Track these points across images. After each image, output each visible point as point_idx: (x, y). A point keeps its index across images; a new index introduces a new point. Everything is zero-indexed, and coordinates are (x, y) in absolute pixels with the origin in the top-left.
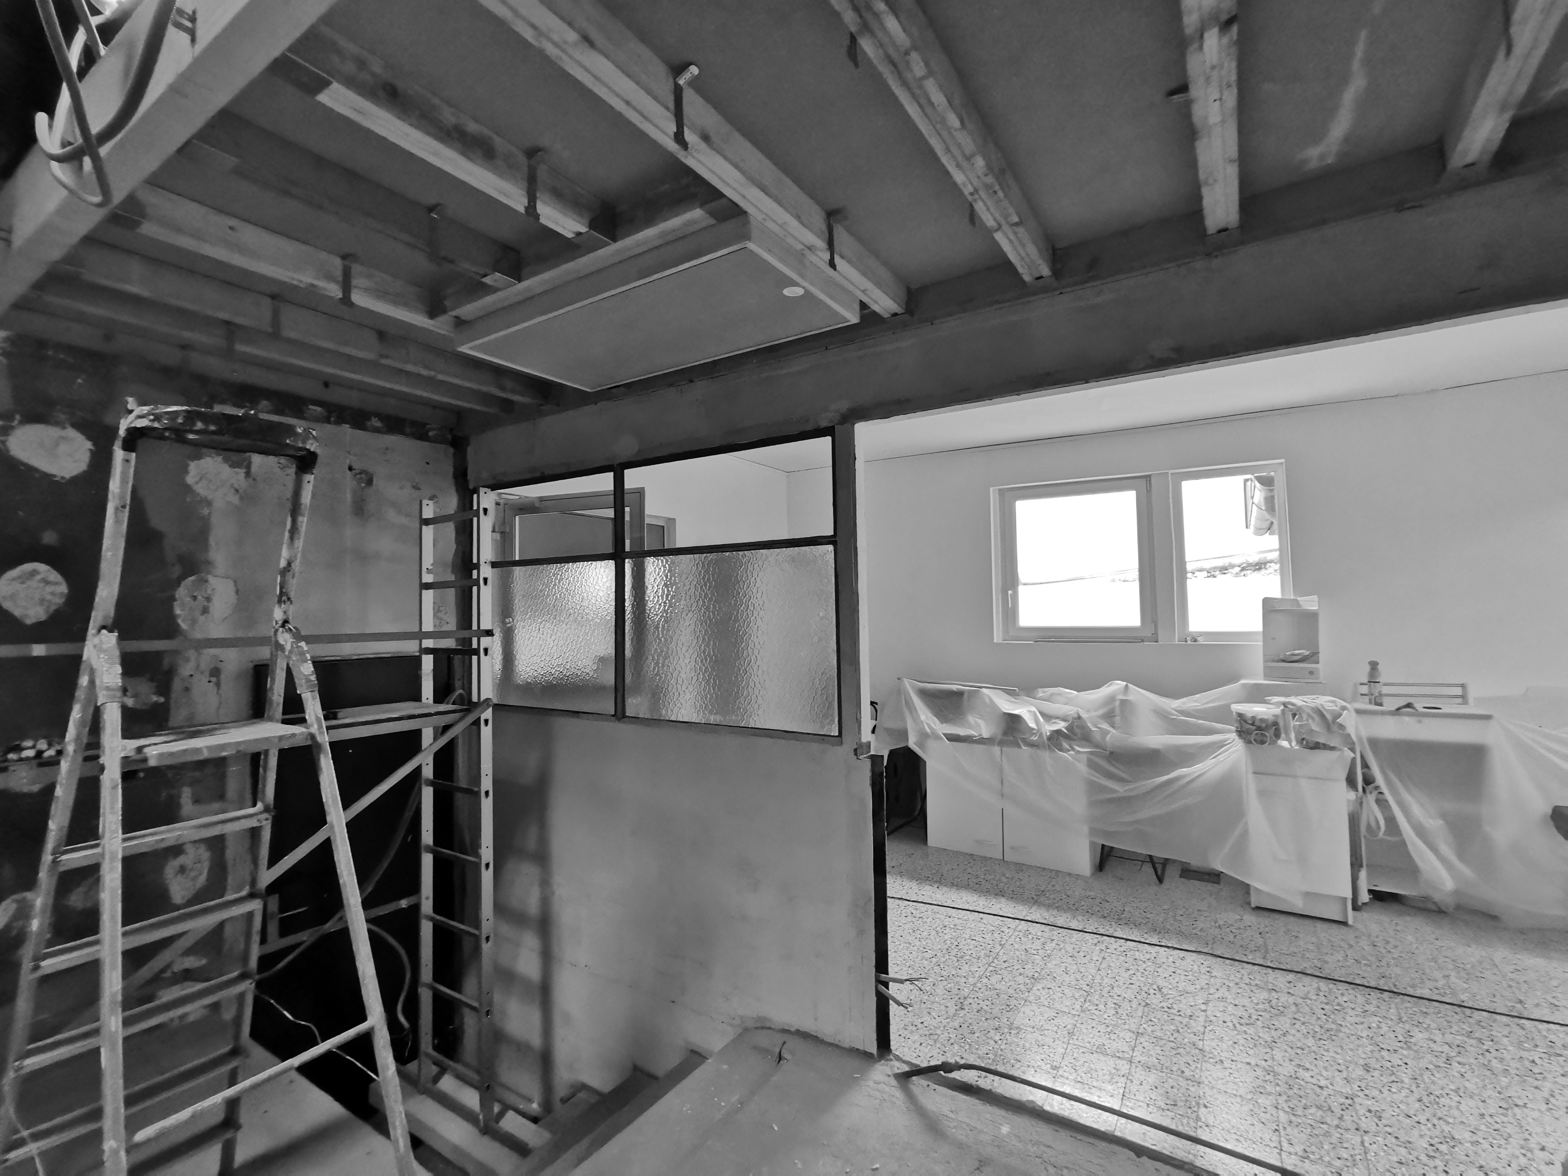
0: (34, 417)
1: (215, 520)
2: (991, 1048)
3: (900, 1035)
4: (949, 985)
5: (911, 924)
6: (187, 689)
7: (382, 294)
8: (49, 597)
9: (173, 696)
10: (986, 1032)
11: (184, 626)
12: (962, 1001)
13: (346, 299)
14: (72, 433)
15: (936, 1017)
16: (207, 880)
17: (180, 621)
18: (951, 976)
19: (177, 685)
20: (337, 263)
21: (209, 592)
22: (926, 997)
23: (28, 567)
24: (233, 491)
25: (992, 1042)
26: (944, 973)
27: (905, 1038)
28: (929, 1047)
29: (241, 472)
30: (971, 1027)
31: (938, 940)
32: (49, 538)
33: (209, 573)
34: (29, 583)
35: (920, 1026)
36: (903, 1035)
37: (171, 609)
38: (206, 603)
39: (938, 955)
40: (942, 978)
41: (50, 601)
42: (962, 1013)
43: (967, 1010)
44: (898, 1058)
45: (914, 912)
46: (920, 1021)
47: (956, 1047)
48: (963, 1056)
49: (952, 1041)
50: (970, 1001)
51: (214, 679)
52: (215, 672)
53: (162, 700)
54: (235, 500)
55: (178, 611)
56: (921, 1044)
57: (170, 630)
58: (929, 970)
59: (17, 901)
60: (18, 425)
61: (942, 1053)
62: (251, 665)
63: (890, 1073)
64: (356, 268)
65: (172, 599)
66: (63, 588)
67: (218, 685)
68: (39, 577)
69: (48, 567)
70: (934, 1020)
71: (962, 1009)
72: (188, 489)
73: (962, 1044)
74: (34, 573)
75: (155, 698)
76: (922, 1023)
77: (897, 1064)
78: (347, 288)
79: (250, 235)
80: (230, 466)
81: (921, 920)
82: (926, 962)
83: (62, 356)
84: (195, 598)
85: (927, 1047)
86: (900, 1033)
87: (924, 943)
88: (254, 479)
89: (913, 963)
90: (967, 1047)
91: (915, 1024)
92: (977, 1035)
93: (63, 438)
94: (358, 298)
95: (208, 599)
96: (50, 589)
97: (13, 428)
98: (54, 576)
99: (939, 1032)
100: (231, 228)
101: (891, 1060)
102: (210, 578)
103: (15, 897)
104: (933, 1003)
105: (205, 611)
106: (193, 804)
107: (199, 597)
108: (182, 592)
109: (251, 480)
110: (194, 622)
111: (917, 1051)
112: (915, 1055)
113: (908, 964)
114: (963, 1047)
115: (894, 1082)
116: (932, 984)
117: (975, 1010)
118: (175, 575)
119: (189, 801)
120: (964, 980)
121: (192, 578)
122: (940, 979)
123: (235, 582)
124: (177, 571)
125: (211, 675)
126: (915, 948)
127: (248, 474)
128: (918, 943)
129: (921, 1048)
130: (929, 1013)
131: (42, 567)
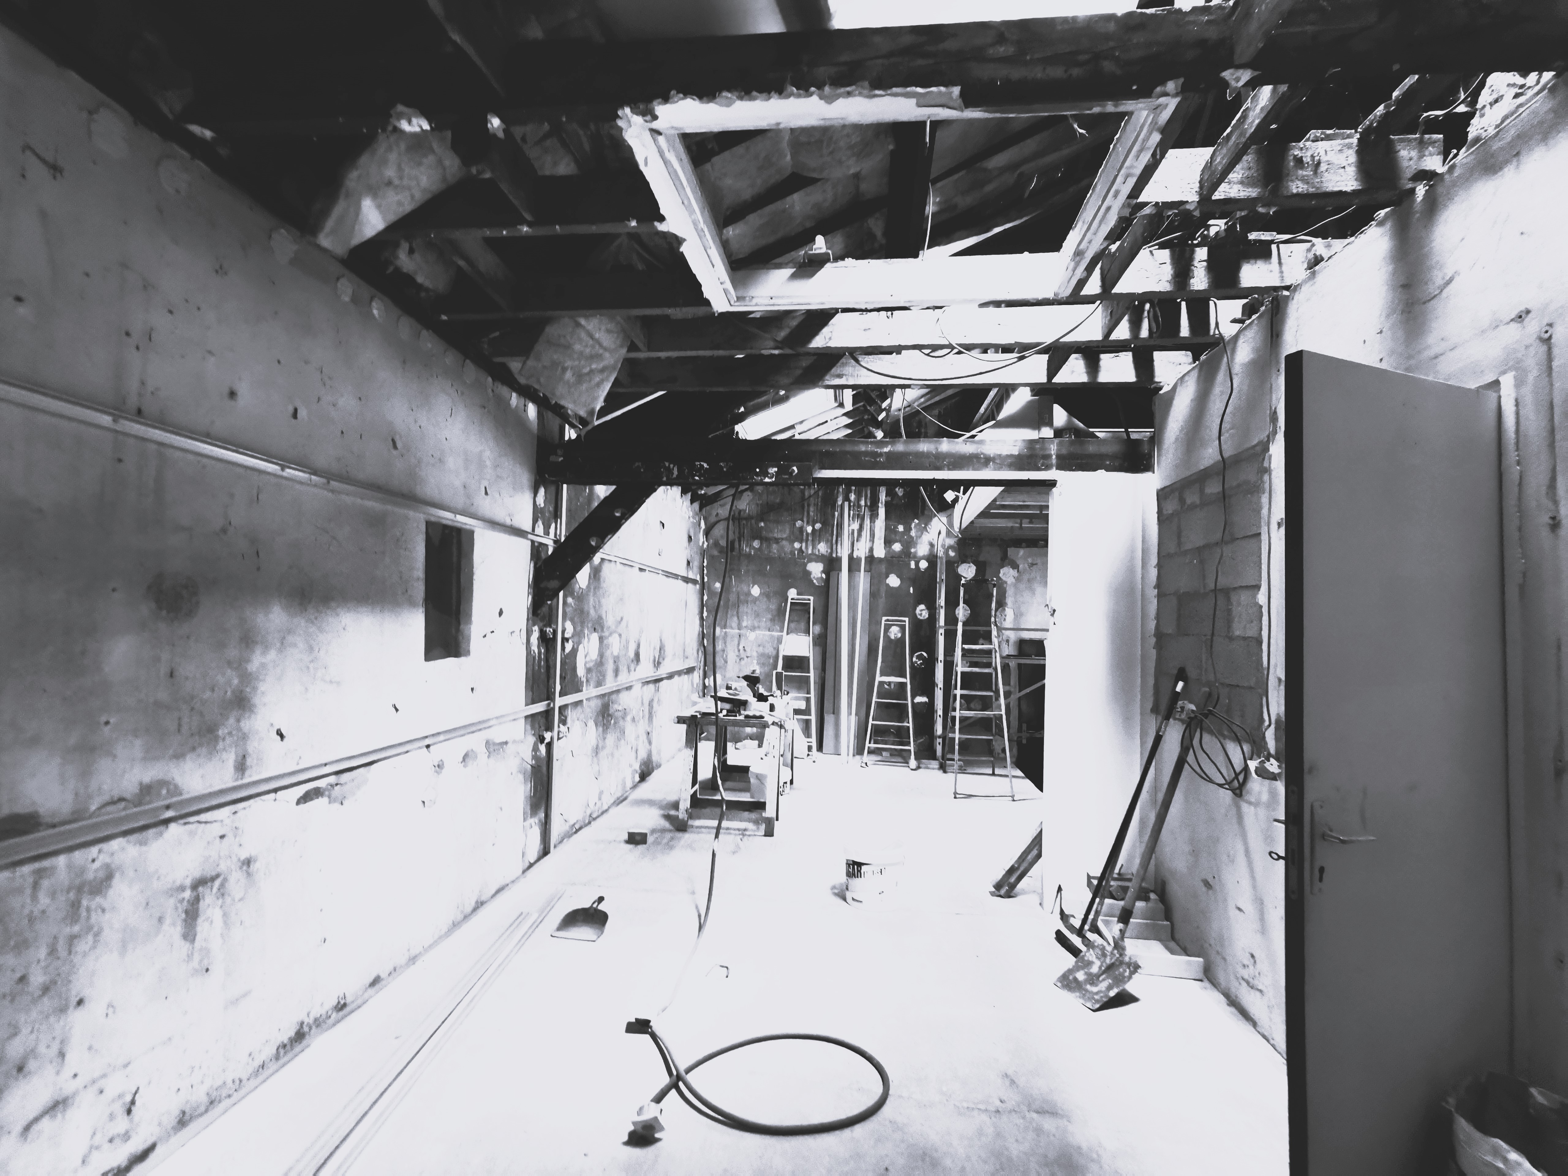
0: (963, 561)
1: (1008, 588)
14: (971, 564)
21: (1006, 613)
24: (1014, 578)
33: (1006, 607)
38: (1005, 617)
52: (1008, 641)
54: (1014, 580)
60: (960, 564)
62: (1018, 639)
72: (1000, 579)
80: (1013, 569)
84: (1001, 615)
88: (1020, 573)
93: (969, 567)
105: (1005, 620)
108: (998, 613)
109: (1017, 572)
121: (1001, 608)
123: (1013, 609)
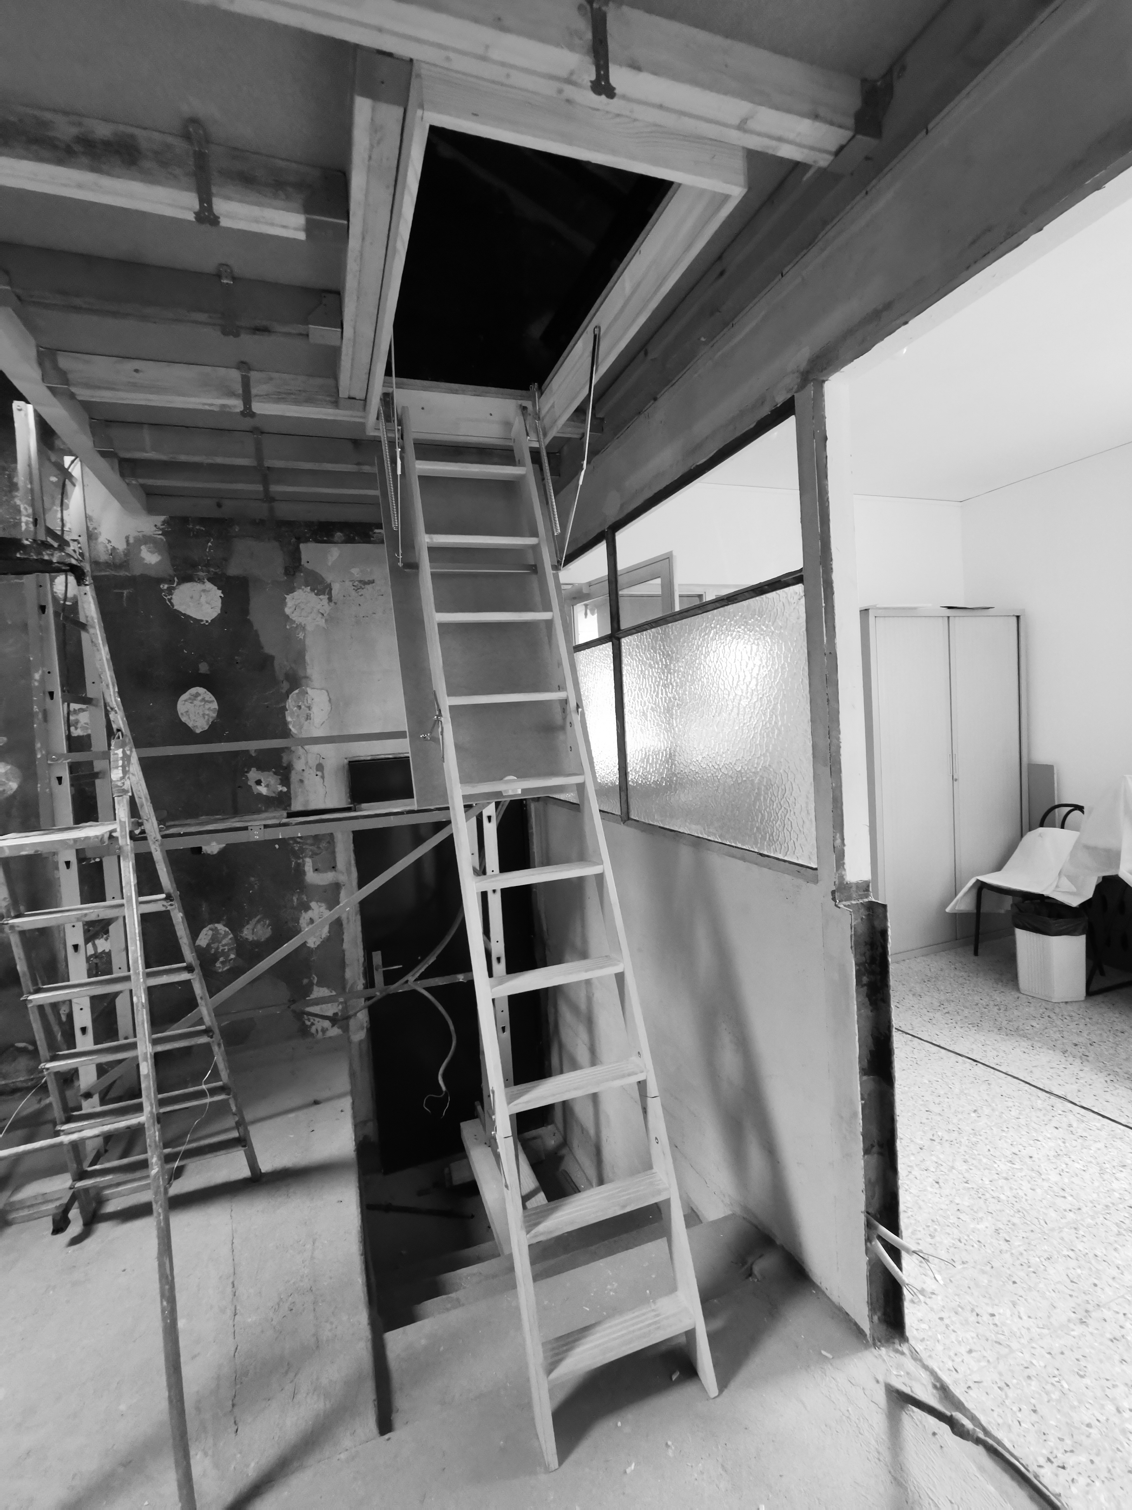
0: (186, 578)
1: (308, 642)
2: (1103, 1419)
3: (941, 1319)
4: (1079, 1271)
5: (1060, 1142)
6: (301, 781)
7: (280, 397)
8: (207, 712)
9: (292, 787)
10: (1109, 1384)
11: (294, 730)
12: (1090, 1307)
13: (248, 412)
14: (209, 585)
15: (1025, 1317)
16: (329, 932)
17: (291, 727)
18: (1091, 1255)
19: (294, 777)
20: (235, 375)
21: (309, 702)
22: (1022, 1274)
23: (194, 690)
24: (320, 615)
25: (1110, 1408)
26: (1080, 1246)
27: (947, 1326)
28: (984, 1363)
29: (325, 598)
30: (1083, 1363)
31: (1096, 1184)
32: (204, 668)
33: (307, 686)
34: (195, 702)
35: (986, 1318)
36: (947, 1321)
37: (284, 717)
38: (308, 712)
39: (1084, 1209)
40: (1071, 1254)
41: (208, 715)
42: (1079, 1330)
43: (1091, 1329)
44: (915, 1356)
45: (1075, 1124)
46: (991, 1311)
47: (1034, 1385)
48: (1038, 1408)
49: (1032, 1372)
50: (1107, 1314)
51: (319, 773)
52: (320, 767)
53: (285, 789)
54: (322, 622)
55: (289, 719)
56: (970, 1351)
57: (285, 733)
58: (1052, 1230)
59: (211, 929)
60: (177, 585)
61: (1003, 1385)
62: (346, 761)
63: (881, 1379)
64: (254, 375)
65: (284, 709)
66: (215, 705)
67: (323, 777)
68: (200, 698)
69: (205, 690)
70: (1016, 1319)
71: (1082, 1322)
72: (287, 618)
73: (1049, 1387)
74: (197, 695)
75: (280, 788)
76: (993, 1315)
77: (909, 1364)
78: (247, 398)
79: (152, 371)
80: (316, 594)
81: (1080, 1140)
82: (1053, 1214)
83: (198, 527)
84: (299, 707)
85: (979, 1361)
86: (942, 1315)
87: (1066, 1180)
88: (335, 603)
89: (1028, 1207)
90: (1055, 1396)
91: (978, 1310)
92: (1087, 1381)
93: (204, 591)
94: (258, 407)
95: (309, 708)
96: (208, 706)
97: (174, 588)
98: (209, 696)
99: (1015, 1345)
100: (136, 371)
101: (903, 1353)
102: (309, 690)
103: (210, 926)
104: (1030, 1289)
105: (308, 717)
106: (314, 872)
107: (303, 707)
108: (290, 703)
109: (332, 604)
110: (301, 727)
111: (958, 1360)
112: (950, 1364)
113: (1017, 1206)
114: (1047, 1393)
115: (881, 1397)
116: (1046, 1255)
117: (1109, 1336)
118: (284, 691)
119: (311, 870)
120: (1115, 1272)
121: (297, 691)
122: (1065, 1252)
123: (327, 691)
124: (286, 686)
125: (317, 770)
126: (1046, 1185)
127: (330, 599)
128: (1054, 1177)
129: (967, 1357)
130: (1014, 1304)
131: (201, 690)
